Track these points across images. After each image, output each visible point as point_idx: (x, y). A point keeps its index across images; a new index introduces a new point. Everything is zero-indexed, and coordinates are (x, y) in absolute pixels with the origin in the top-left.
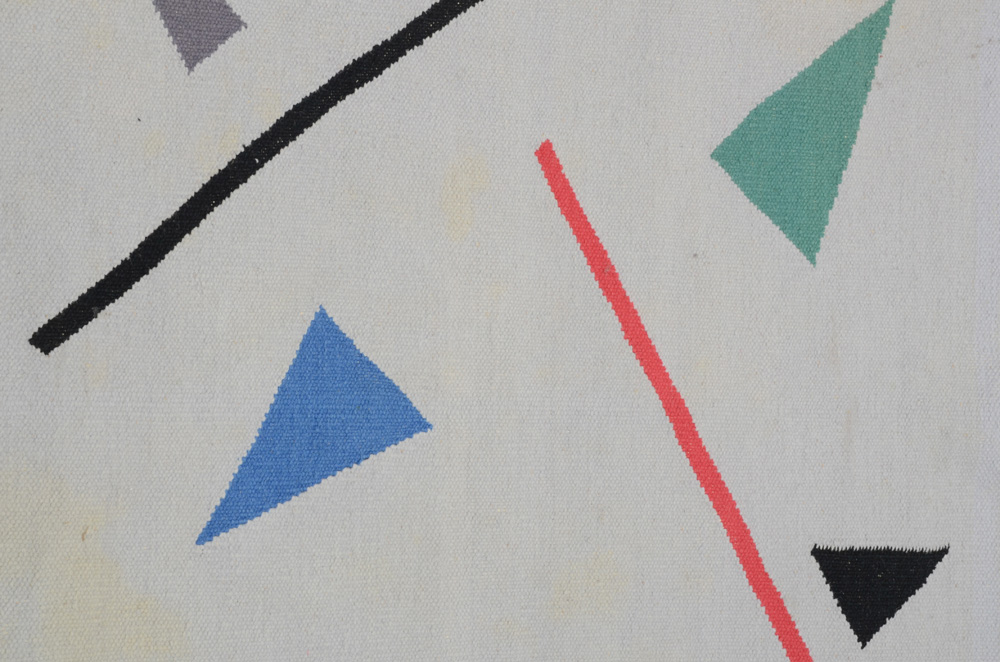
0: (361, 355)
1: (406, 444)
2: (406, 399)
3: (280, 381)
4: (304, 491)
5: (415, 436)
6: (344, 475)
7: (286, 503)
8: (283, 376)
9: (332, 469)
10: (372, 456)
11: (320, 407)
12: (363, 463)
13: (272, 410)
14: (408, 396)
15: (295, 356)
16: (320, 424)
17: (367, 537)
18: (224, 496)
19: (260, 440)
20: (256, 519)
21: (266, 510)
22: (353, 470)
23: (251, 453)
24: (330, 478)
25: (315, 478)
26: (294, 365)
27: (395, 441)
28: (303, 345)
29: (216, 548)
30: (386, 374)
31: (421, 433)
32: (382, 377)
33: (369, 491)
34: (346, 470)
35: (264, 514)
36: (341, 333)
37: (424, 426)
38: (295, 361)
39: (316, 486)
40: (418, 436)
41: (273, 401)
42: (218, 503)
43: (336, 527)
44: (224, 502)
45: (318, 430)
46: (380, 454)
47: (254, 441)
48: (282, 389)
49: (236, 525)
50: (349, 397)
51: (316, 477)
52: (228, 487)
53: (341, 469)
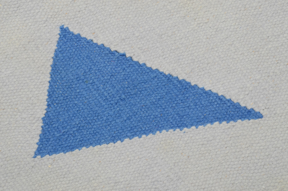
0: (48, 105)
1: (86, 34)
2: (56, 56)
3: (109, 145)
4: (171, 75)
5: (76, 32)
6: (140, 58)
7: (188, 80)
8: (104, 146)
9: (141, 68)
10: (113, 50)
11: (106, 106)
12: (121, 51)
13: (133, 136)
14: (52, 55)
15: (84, 148)
16: (118, 98)
17: (168, 15)
18: (217, 123)
19: (160, 128)
20: (214, 91)
21: (203, 89)
22: (132, 55)
23: (173, 127)
24: (149, 65)
25: (157, 74)
26: (91, 144)
27: (90, 43)
28: (72, 149)
29: (255, 103)
30: (49, 79)
31: (71, 30)
32: (53, 83)
33: (137, 35)
34: (135, 59)
35: (207, 89)
36: (43, 130)
37: (64, 32)
38: (87, 146)
39: (161, 70)
40: (75, 30)
41: (127, 140)
42: (224, 123)
43: (177, 38)
44: (220, 120)
45: (123, 96)
46: (107, 45)
47: (164, 131)
48: (114, 139)
49: (229, 101)
50: (84, 93)
51: (155, 75)
52: (209, 125)
53: (137, 63)
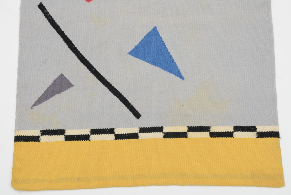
0: (139, 44)
1: (160, 32)
2: (149, 33)
4: (171, 56)
5: (158, 30)
6: (167, 47)
7: (174, 60)
8: (145, 62)
9: (166, 49)
10: (163, 40)
11: (151, 53)
12: (164, 42)
14: (148, 32)
15: (140, 59)
17: (182, 41)
18: (173, 74)
19: (160, 67)
20: (178, 67)
21: (176, 64)
23: (163, 69)
24: (168, 50)
25: (168, 53)
26: (142, 59)
27: (159, 35)
28: (137, 58)
29: (185, 76)
30: (143, 37)
31: (157, 29)
32: (144, 38)
33: (171, 41)
34: (166, 46)
35: (177, 65)
36: (134, 49)
37: (155, 28)
38: (141, 59)
39: (170, 53)
41: (150, 64)
42: (175, 76)
43: (180, 48)
44: (174, 74)
45: (157, 53)
46: (162, 38)
47: (160, 68)
48: (148, 62)
49: (180, 71)
50: (149, 46)
52: (171, 74)
53: (166, 47)
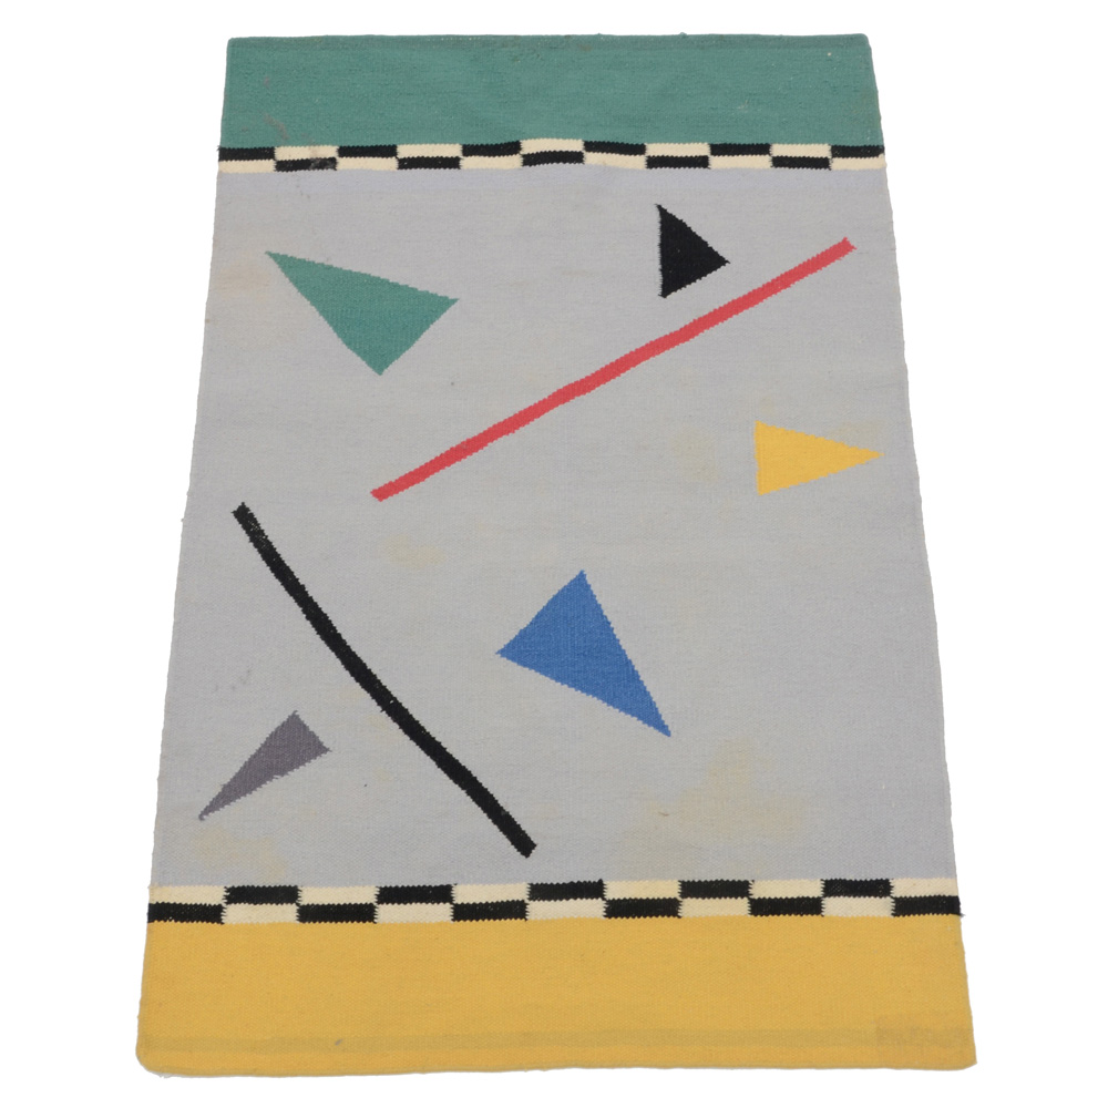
0: (531, 623)
1: (595, 589)
2: (563, 590)
3: (552, 681)
5: (589, 583)
6: (619, 633)
8: (548, 679)
9: (614, 642)
10: (604, 614)
11: (569, 652)
12: (609, 619)
14: (560, 588)
15: (533, 671)
16: (582, 651)
18: (636, 718)
19: (594, 694)
20: (652, 695)
21: (645, 688)
22: (615, 627)
23: (604, 700)
24: (621, 643)
25: (622, 654)
26: (540, 671)
27: (593, 597)
28: (525, 666)
29: (673, 723)
30: (545, 604)
31: (587, 579)
32: (546, 608)
33: (629, 615)
34: (615, 632)
35: (648, 690)
36: (515, 639)
37: (581, 576)
38: (537, 671)
39: (627, 653)
40: (589, 580)
41: (566, 686)
42: (641, 722)
43: (656, 638)
44: (640, 718)
45: (586, 653)
46: (603, 607)
48: (557, 679)
49: (656, 709)
50: (562, 631)
52: (629, 716)
53: (614, 636)
